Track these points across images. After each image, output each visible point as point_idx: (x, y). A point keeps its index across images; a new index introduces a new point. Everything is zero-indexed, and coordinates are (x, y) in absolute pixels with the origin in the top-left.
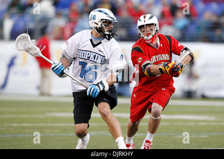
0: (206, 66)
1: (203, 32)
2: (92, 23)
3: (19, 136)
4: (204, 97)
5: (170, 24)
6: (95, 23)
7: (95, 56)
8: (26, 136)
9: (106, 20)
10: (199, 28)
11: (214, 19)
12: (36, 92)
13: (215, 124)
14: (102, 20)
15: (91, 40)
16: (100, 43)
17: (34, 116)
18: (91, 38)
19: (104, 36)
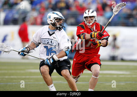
0: (123, 41)
1: (122, 20)
2: (49, 21)
3: (9, 84)
4: (122, 60)
5: (101, 15)
6: (51, 20)
8: (14, 83)
9: (57, 18)
10: (119, 17)
11: (129, 12)
13: (129, 76)
14: (55, 18)
15: (48, 32)
16: (54, 33)
17: (18, 72)
18: (48, 30)
19: (57, 28)
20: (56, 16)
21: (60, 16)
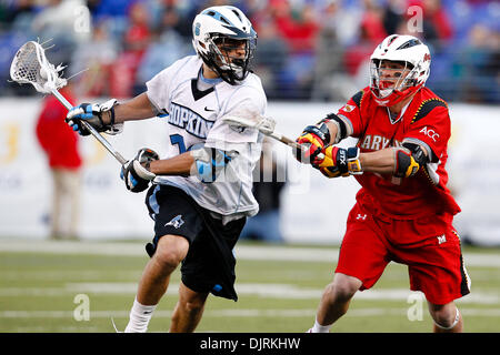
0: (473, 164)
1: (467, 78)
2: (196, 43)
6: (200, 42)
7: (196, 120)
9: (220, 34)
10: (456, 67)
12: (41, 231)
14: (212, 34)
15: (194, 81)
16: (212, 90)
17: (36, 292)
20: (219, 28)
21: (233, 29)
